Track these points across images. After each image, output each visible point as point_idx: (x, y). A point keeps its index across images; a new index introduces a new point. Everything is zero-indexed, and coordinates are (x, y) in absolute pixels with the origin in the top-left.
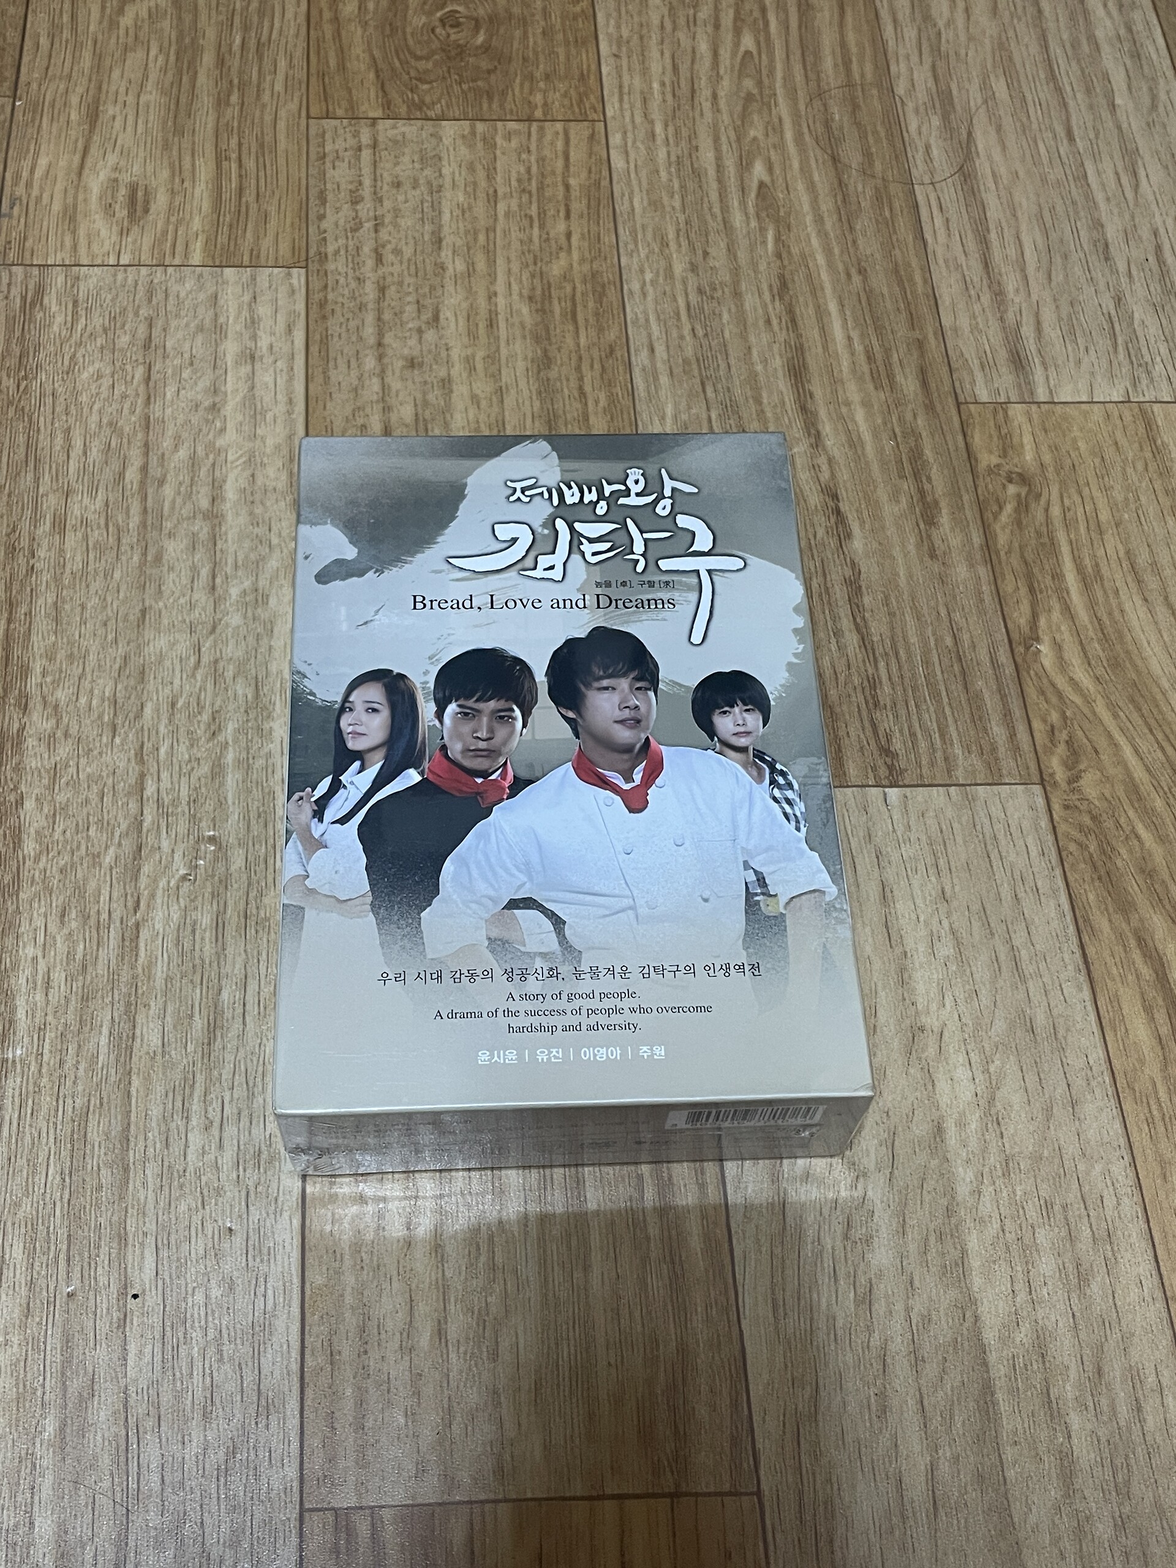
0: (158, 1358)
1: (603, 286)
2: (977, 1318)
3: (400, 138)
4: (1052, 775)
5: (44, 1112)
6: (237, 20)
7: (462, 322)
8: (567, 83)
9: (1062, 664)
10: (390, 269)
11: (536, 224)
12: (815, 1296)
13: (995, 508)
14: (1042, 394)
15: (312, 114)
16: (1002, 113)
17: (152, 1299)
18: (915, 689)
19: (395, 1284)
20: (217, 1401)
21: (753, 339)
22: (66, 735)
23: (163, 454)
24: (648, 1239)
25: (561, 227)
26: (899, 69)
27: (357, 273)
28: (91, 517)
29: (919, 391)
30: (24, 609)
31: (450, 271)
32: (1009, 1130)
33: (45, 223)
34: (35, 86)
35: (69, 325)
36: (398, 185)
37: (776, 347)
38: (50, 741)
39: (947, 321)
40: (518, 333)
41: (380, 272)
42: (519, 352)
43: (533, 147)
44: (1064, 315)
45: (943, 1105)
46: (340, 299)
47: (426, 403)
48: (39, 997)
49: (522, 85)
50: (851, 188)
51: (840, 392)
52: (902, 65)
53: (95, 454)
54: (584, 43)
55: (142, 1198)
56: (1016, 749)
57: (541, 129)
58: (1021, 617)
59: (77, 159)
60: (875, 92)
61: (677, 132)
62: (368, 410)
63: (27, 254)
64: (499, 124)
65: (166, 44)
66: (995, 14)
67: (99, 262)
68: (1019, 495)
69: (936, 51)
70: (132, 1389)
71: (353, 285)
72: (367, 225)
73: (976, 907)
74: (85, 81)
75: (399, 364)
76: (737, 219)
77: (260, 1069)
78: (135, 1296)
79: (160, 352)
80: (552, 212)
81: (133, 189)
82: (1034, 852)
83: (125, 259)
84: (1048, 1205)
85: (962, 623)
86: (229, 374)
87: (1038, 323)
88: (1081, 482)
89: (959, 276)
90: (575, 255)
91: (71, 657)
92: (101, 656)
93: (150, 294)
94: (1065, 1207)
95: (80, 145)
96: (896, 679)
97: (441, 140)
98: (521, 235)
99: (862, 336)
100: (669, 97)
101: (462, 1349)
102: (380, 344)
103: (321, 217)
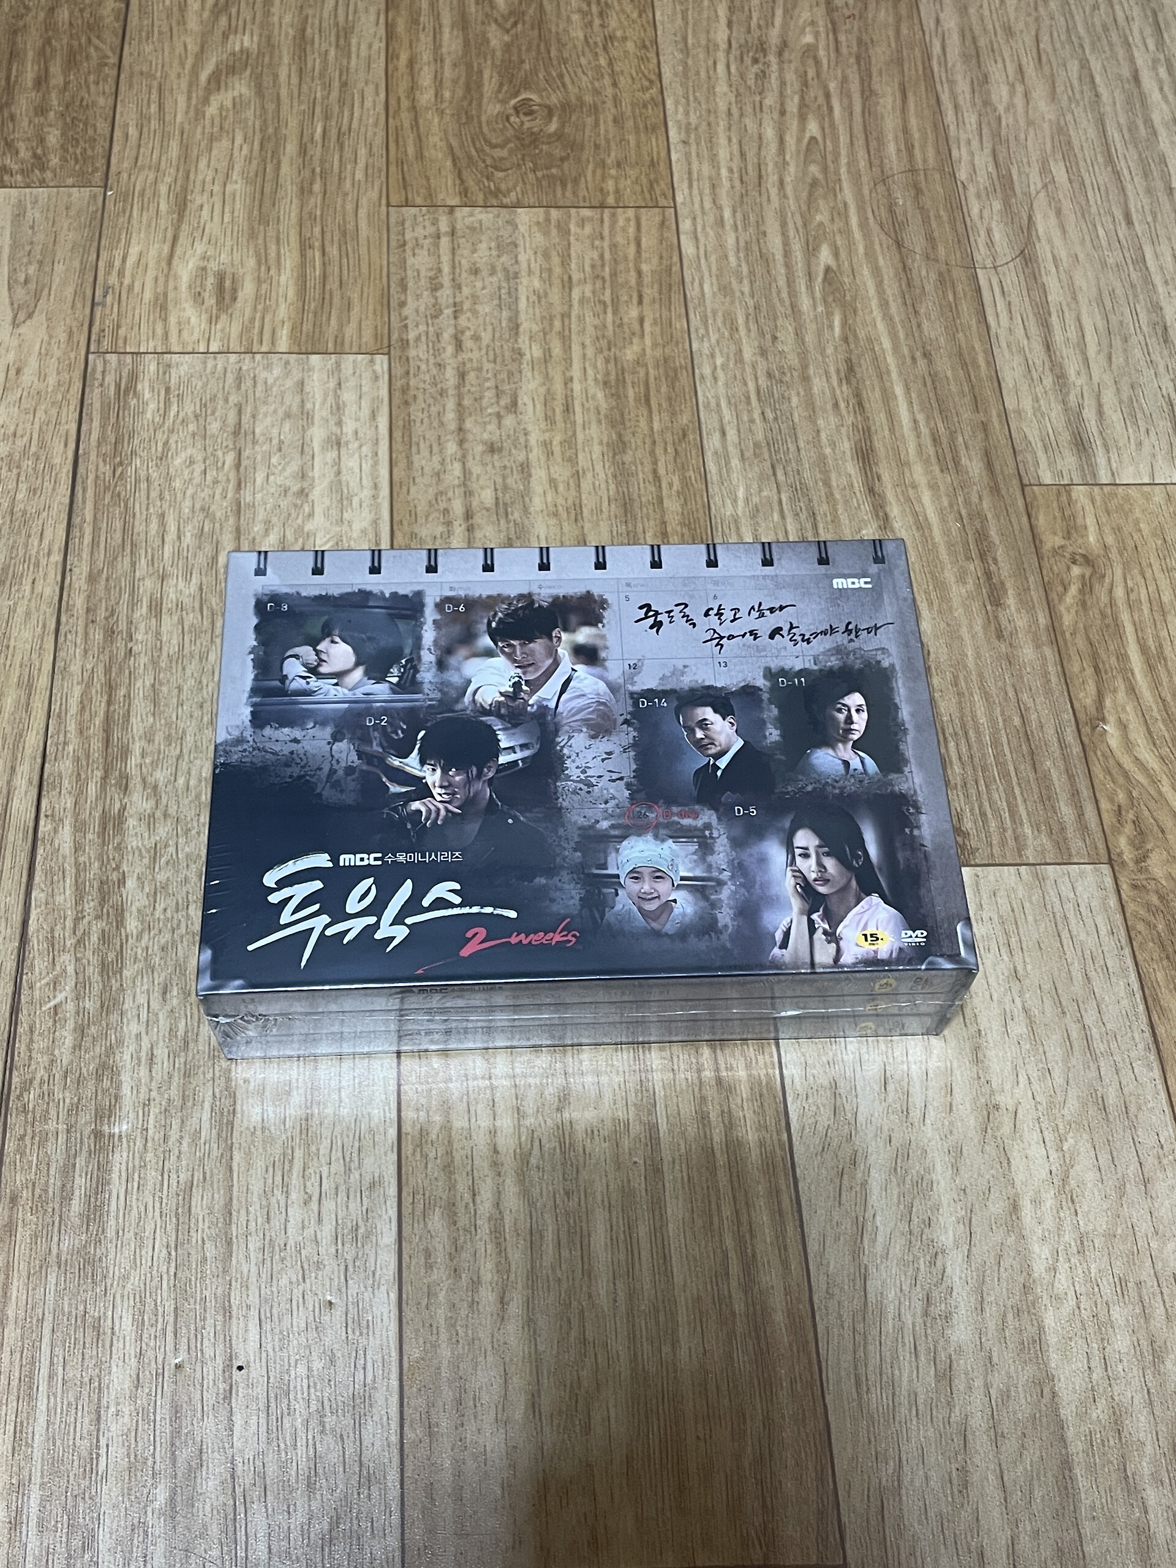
0: (263, 1429)
1: (676, 371)
2: (1054, 1394)
3: (477, 225)
4: (1120, 855)
5: (150, 1186)
6: (318, 110)
7: (539, 407)
8: (637, 170)
9: (1128, 744)
10: (470, 355)
11: (609, 310)
12: (897, 1372)
13: (1060, 589)
14: (1104, 477)
15: (394, 200)
16: (1061, 196)
17: (256, 1371)
18: (984, 769)
19: (490, 1359)
20: (320, 1471)
21: (821, 422)
22: (166, 815)
23: (254, 539)
24: (733, 1314)
25: (634, 313)
26: (961, 154)
27: (438, 360)
28: (186, 600)
29: (984, 473)
30: (122, 692)
31: (528, 356)
32: (1084, 1207)
33: (137, 312)
34: (125, 175)
35: (162, 412)
36: (475, 272)
37: (844, 430)
38: (150, 821)
39: (1010, 403)
40: (593, 418)
41: (460, 358)
42: (595, 436)
43: (606, 233)
44: (1125, 397)
45: (1018, 1183)
46: (421, 385)
47: (506, 487)
48: (143, 1072)
49: (594, 172)
50: (915, 272)
51: (907, 474)
52: (964, 150)
53: (188, 539)
54: (654, 129)
55: (245, 1272)
56: (1084, 828)
57: (613, 215)
58: (1086, 696)
59: (166, 249)
60: (937, 176)
61: (745, 217)
62: (450, 494)
63: (120, 342)
64: (573, 211)
65: (250, 134)
66: (1053, 100)
67: (190, 349)
68: (1083, 576)
69: (996, 135)
70: (238, 1459)
71: (434, 371)
72: (446, 311)
73: (1047, 986)
74: (173, 171)
75: (480, 448)
76: (805, 304)
77: (357, 1144)
78: (240, 1368)
79: (250, 437)
80: (625, 298)
81: (221, 278)
82: (1103, 931)
83: (214, 348)
84: (1122, 1283)
85: (1031, 704)
86: (316, 460)
87: (1100, 406)
88: (1144, 564)
89: (1022, 360)
90: (648, 341)
91: (168, 739)
92: (198, 737)
93: (239, 379)
94: (1139, 1284)
95: (170, 235)
96: (965, 758)
97: (516, 227)
98: (597, 322)
99: (928, 418)
100: (737, 183)
101: (555, 1422)
102: (460, 429)
103: (402, 304)
